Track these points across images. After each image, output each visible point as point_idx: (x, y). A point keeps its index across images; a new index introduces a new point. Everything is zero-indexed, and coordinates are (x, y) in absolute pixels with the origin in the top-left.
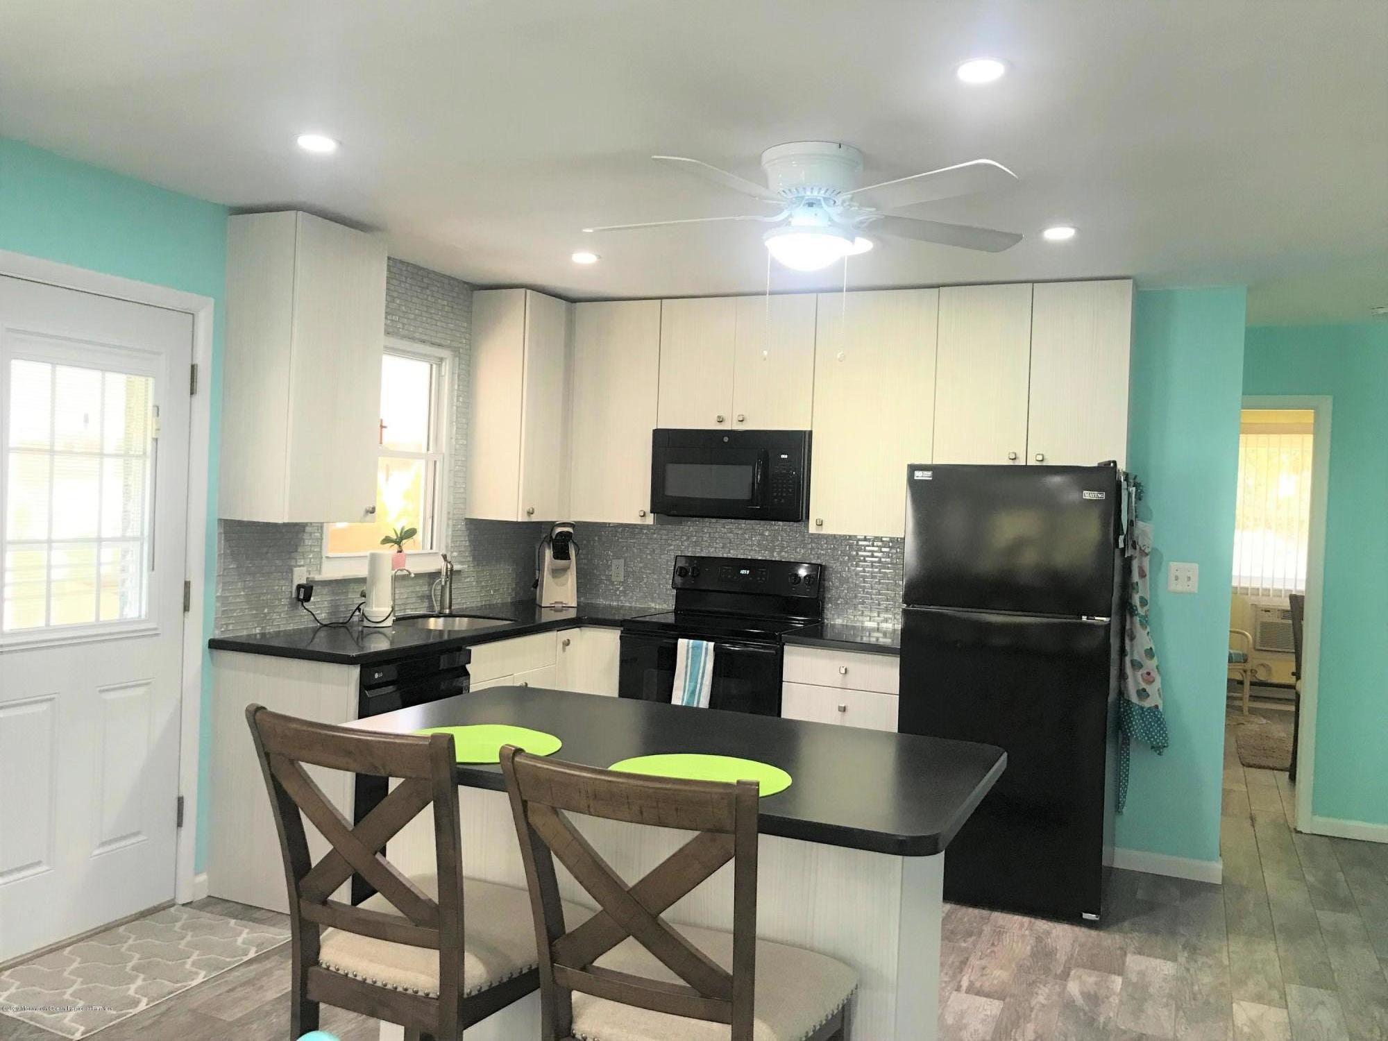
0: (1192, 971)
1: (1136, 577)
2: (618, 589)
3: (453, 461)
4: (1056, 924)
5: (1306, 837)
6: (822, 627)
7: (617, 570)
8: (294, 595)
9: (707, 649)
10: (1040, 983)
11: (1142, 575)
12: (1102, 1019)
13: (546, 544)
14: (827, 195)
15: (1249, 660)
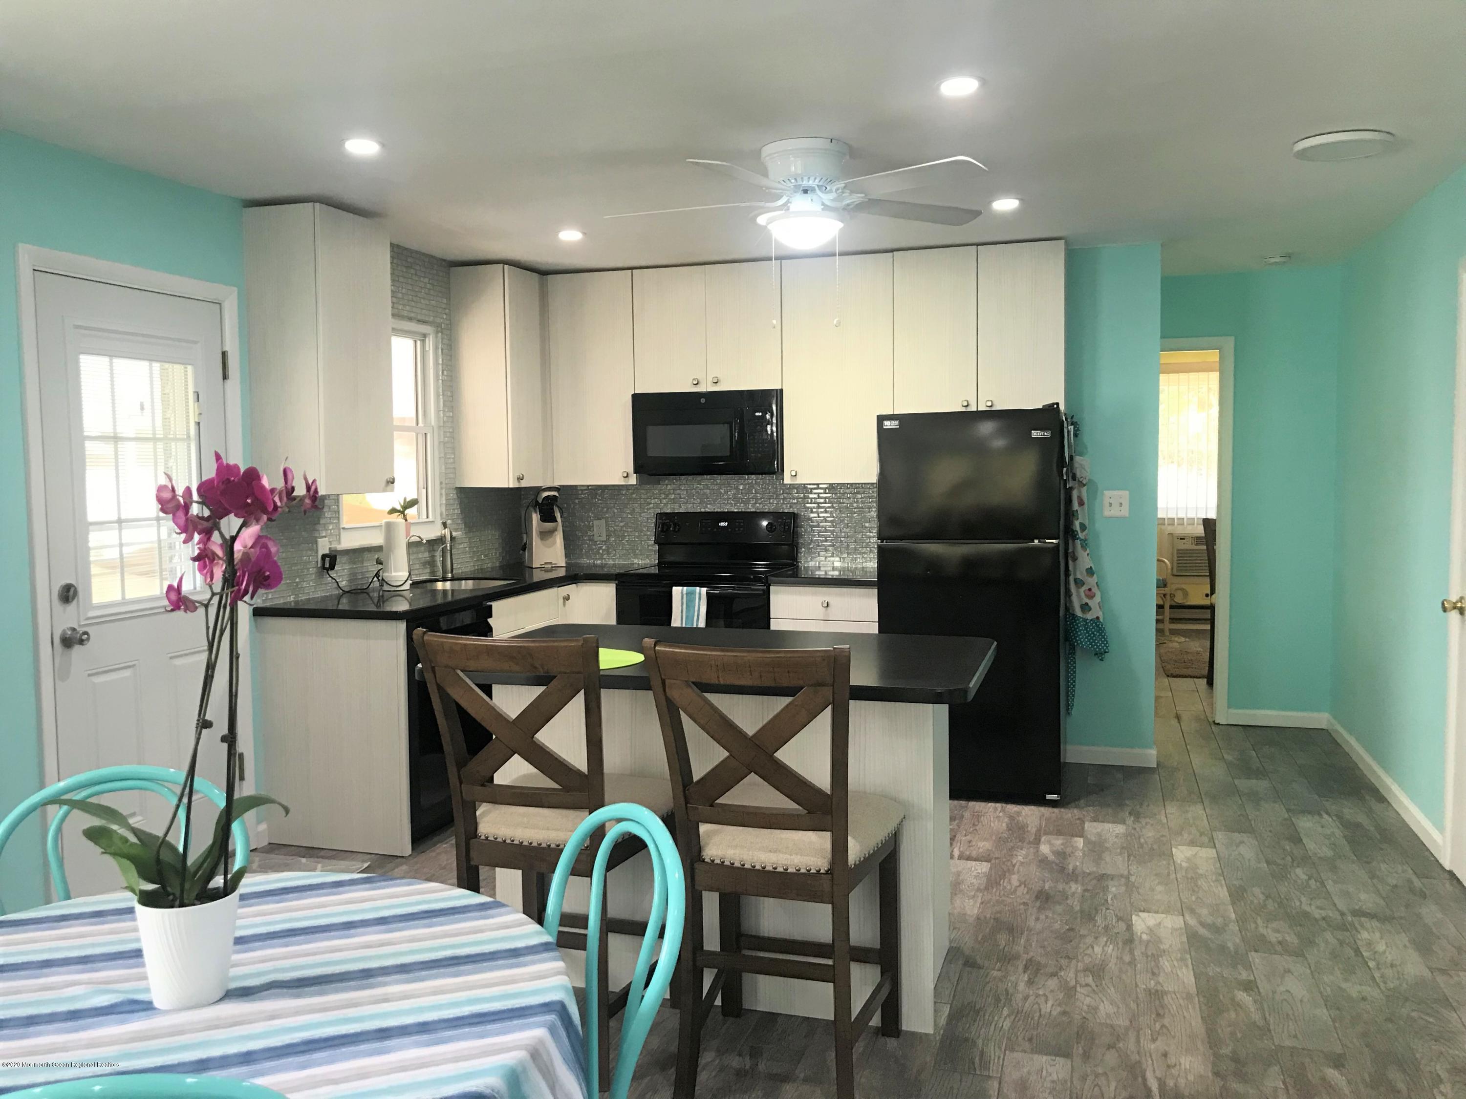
0: (1138, 829)
1: (1076, 506)
2: (601, 548)
3: (442, 433)
4: (1024, 807)
5: (1223, 727)
6: (797, 570)
7: (599, 529)
8: (319, 565)
9: (700, 594)
10: (1018, 848)
11: (1081, 503)
12: (1071, 867)
13: (531, 509)
14: (821, 183)
15: (1168, 585)
